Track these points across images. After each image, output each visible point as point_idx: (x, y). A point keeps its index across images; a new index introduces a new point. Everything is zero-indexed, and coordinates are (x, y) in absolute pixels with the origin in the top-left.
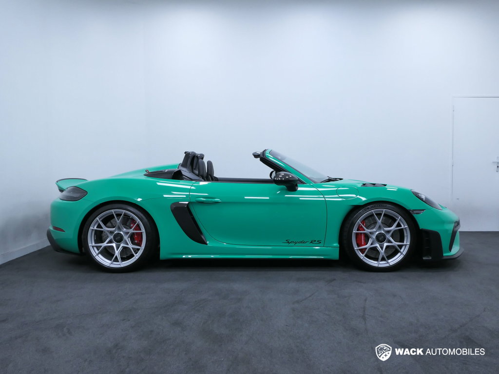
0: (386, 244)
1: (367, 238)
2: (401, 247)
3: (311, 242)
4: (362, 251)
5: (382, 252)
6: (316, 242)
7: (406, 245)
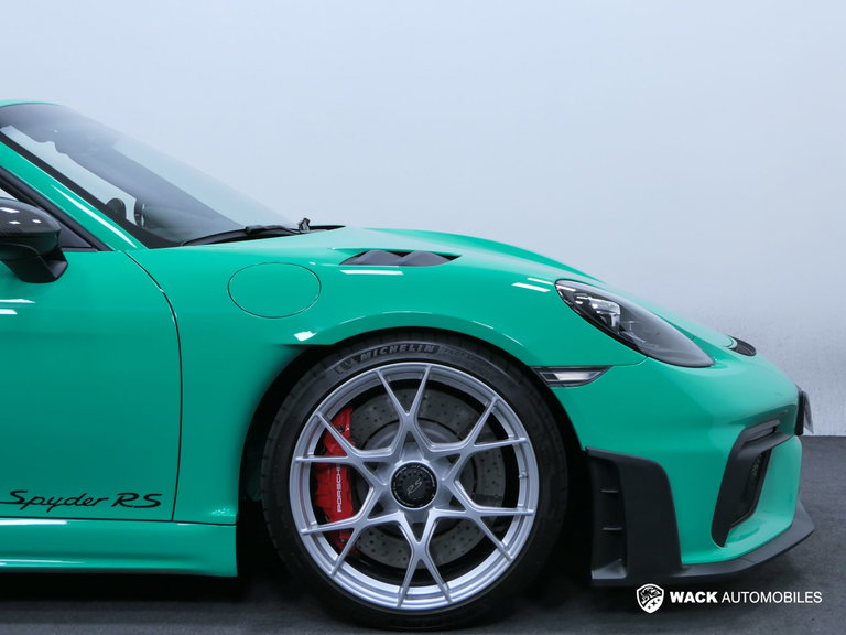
0: (435, 513)
1: (356, 484)
2: (500, 525)
3: (120, 501)
4: (336, 539)
5: (419, 546)
6: (141, 501)
7: (523, 517)
